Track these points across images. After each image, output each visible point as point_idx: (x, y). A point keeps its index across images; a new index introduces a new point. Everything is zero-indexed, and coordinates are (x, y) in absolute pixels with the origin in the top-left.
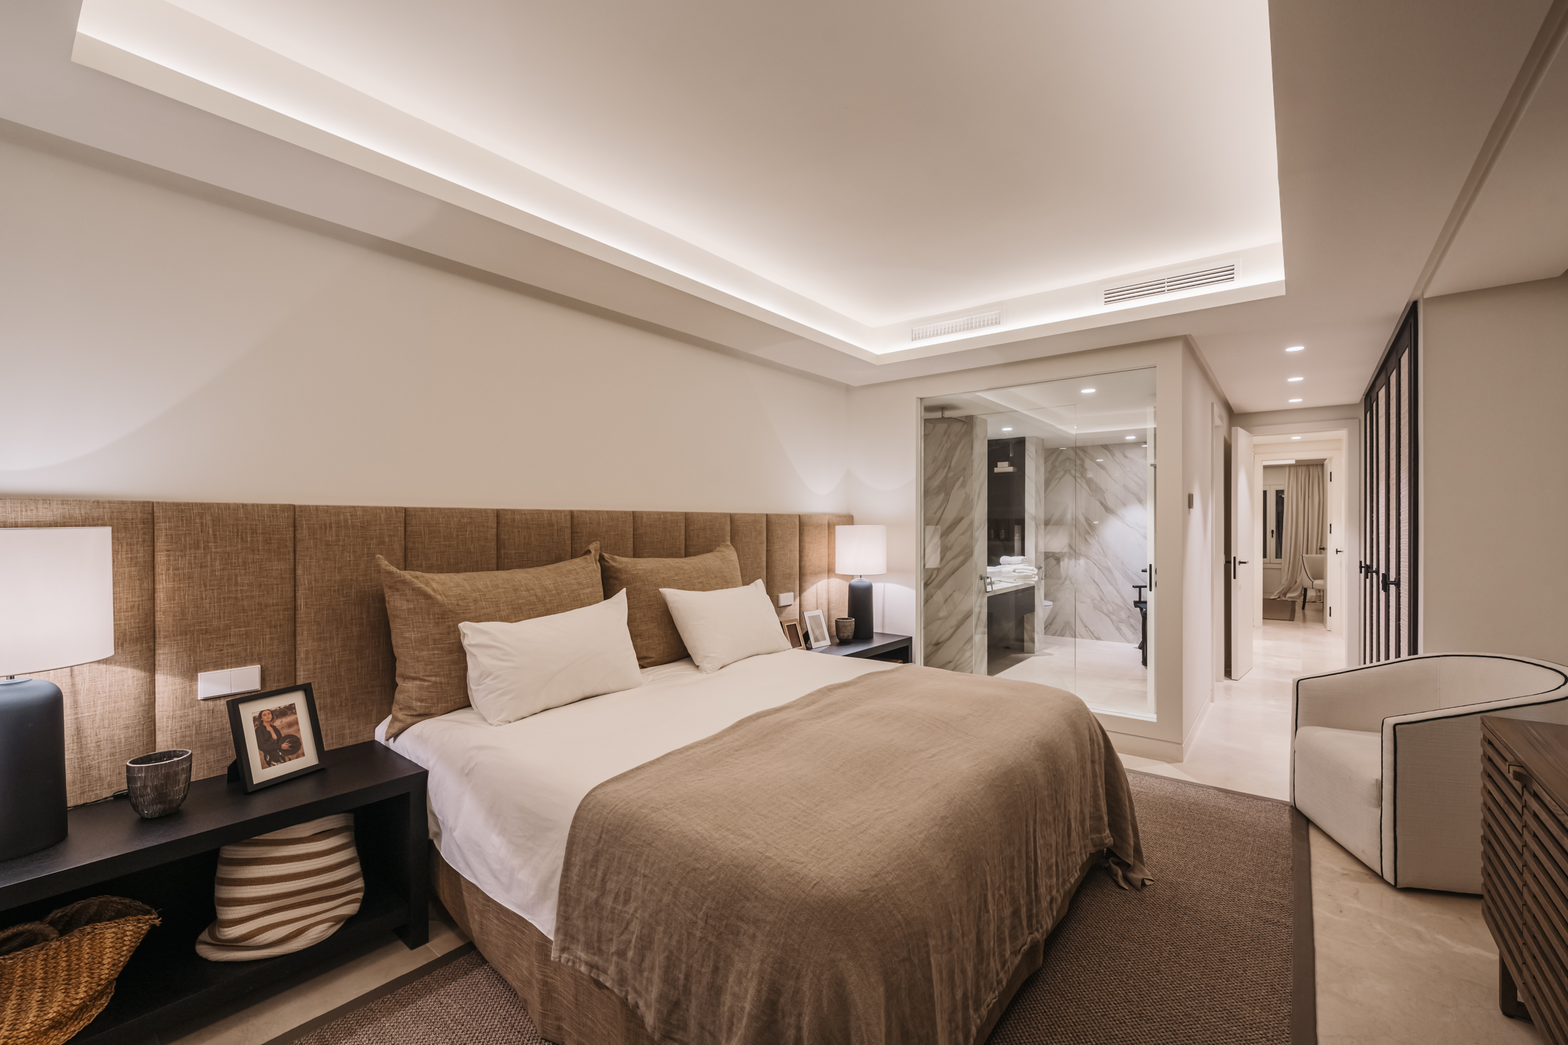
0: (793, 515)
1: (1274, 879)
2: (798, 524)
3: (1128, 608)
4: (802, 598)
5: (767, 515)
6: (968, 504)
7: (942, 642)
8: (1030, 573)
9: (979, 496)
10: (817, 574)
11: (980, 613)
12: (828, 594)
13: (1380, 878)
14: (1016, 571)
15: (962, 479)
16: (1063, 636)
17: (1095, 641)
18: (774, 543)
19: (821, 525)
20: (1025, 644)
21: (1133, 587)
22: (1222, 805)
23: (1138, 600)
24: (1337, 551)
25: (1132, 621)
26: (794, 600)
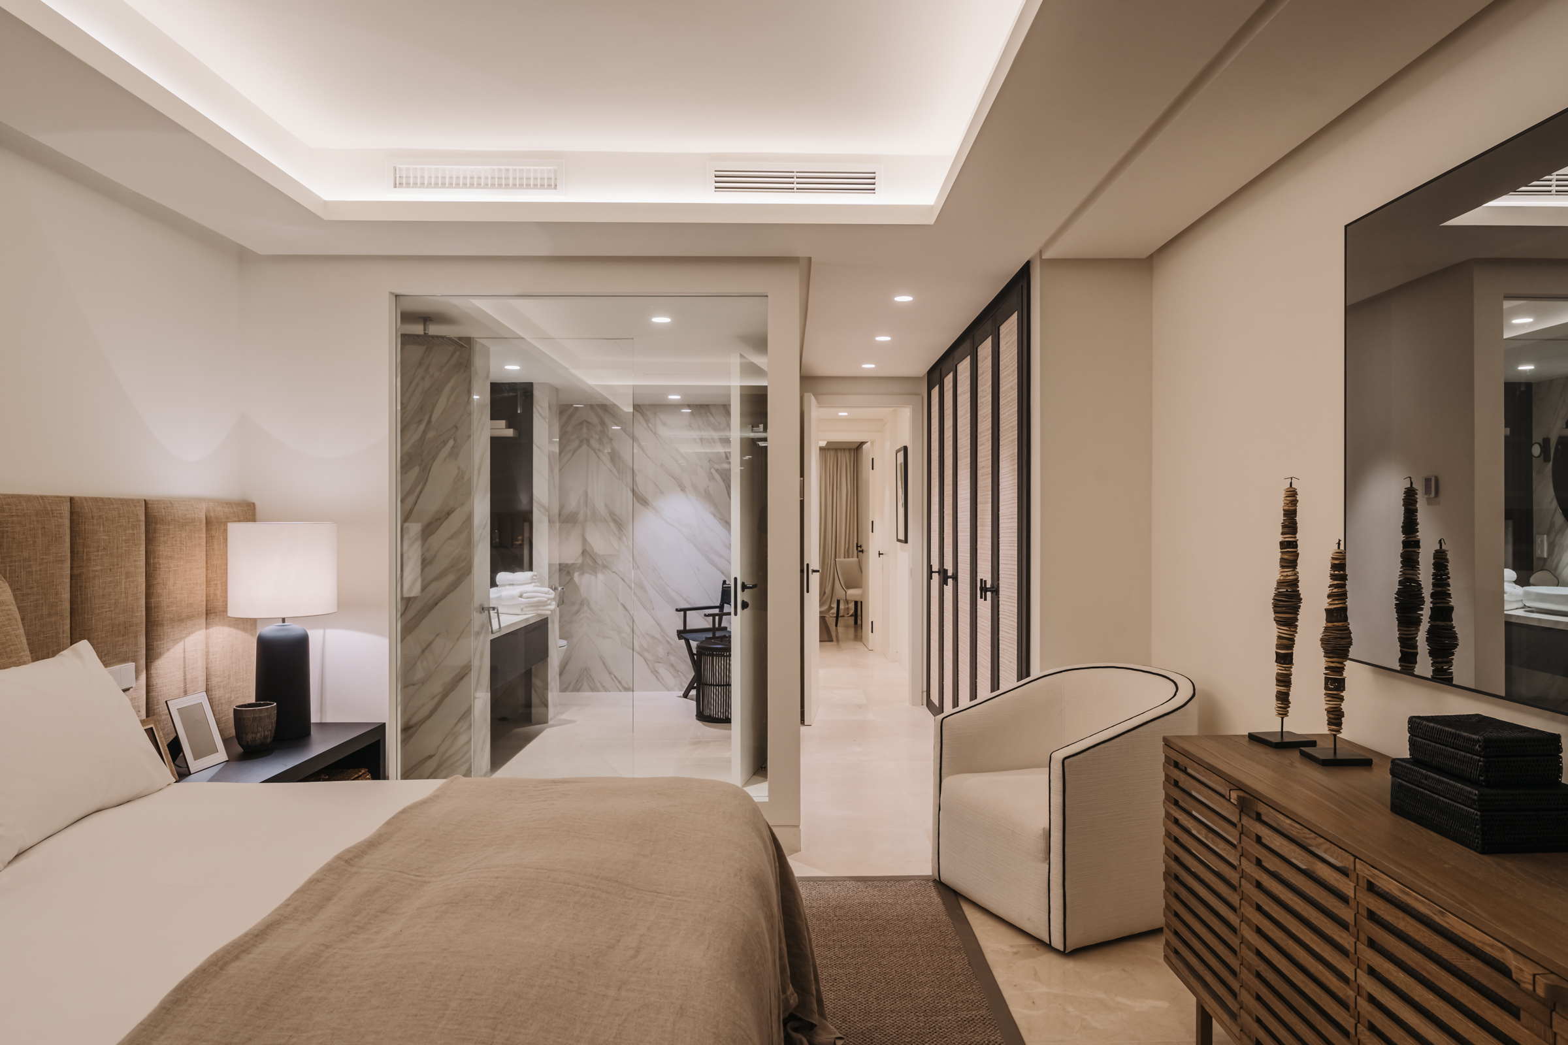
0: (133, 500)
1: (959, 985)
2: (143, 518)
3: (668, 641)
4: (153, 671)
5: (72, 499)
6: (462, 488)
7: (416, 724)
8: (543, 598)
9: (479, 474)
10: (183, 619)
11: (480, 667)
12: (207, 659)
13: (1048, 946)
14: (525, 595)
15: (451, 443)
16: (578, 690)
17: (623, 693)
18: (89, 560)
19: (193, 520)
20: (534, 710)
21: (677, 610)
22: (867, 900)
23: (682, 628)
24: (880, 554)
25: (672, 659)
26: (137, 678)
